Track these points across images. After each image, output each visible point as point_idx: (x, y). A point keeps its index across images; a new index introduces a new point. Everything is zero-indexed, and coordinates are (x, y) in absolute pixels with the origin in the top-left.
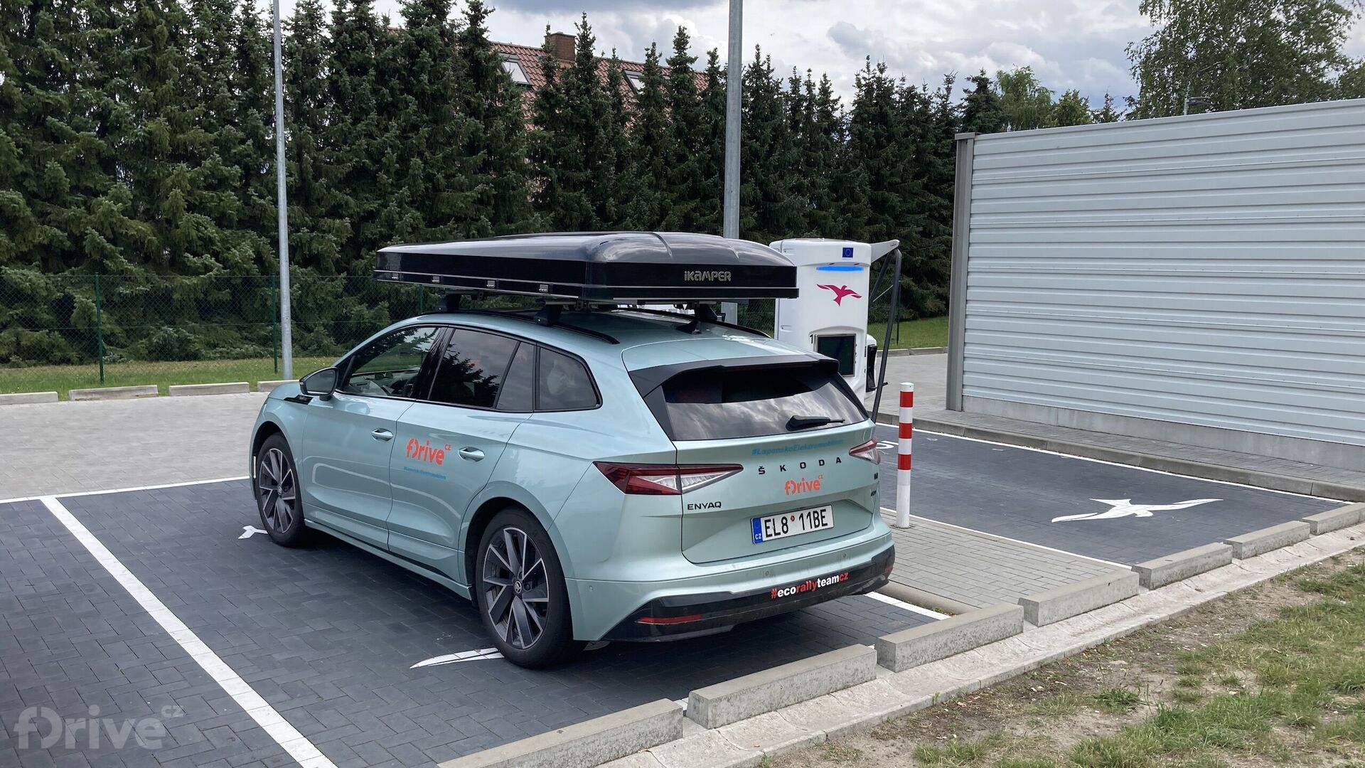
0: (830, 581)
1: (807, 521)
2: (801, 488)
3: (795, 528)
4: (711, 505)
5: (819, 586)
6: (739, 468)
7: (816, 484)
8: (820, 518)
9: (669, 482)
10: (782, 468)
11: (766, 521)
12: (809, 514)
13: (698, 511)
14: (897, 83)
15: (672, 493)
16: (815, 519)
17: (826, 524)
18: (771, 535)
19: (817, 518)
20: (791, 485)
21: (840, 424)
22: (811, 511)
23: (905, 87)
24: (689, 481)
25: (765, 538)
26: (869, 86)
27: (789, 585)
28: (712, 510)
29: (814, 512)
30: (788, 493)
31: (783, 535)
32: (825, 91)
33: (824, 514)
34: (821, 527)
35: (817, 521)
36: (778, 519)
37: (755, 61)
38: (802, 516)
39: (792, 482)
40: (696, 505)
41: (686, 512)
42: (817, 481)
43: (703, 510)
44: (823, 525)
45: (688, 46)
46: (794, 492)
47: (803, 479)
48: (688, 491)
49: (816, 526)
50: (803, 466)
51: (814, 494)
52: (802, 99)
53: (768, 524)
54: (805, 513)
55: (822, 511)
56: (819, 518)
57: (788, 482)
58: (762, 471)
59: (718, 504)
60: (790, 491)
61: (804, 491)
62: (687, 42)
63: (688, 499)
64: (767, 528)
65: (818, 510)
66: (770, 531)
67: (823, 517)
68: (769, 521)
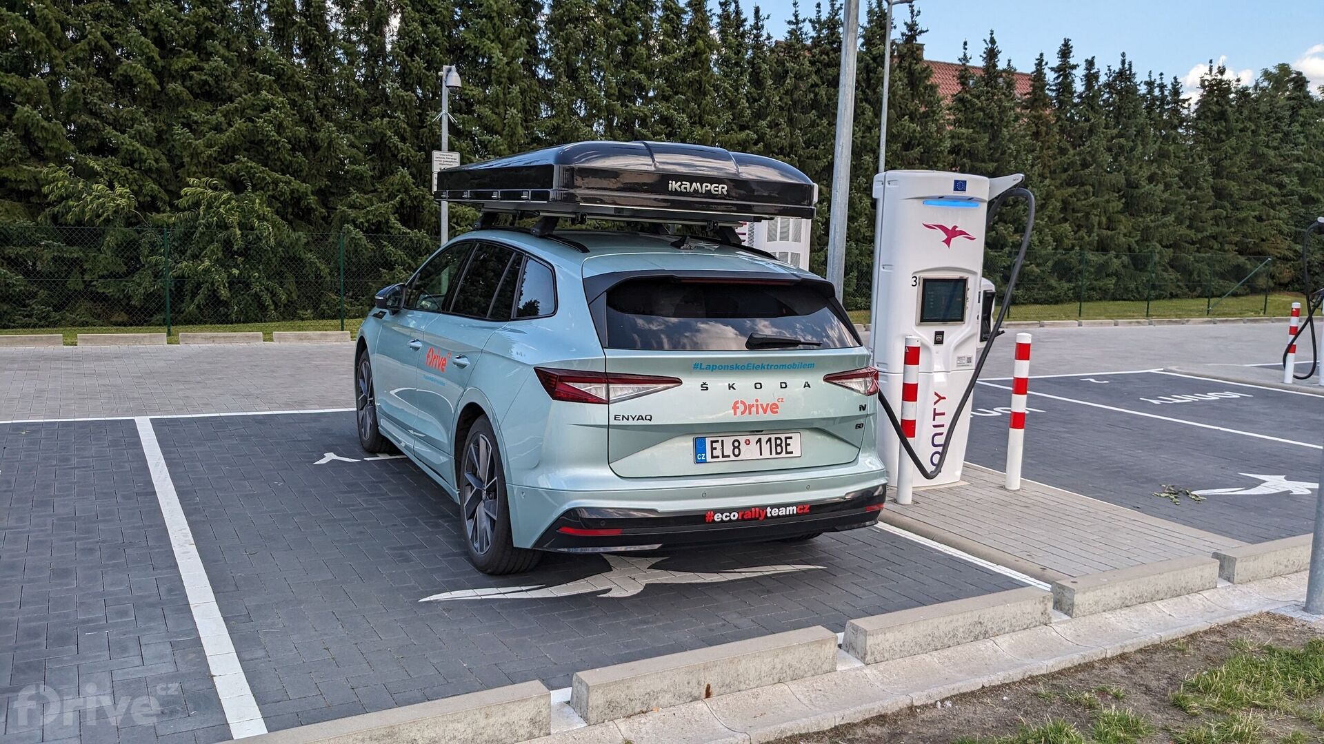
0: (783, 512)
1: (766, 447)
2: (754, 409)
3: (749, 451)
4: (641, 418)
5: (769, 515)
6: (679, 382)
7: (774, 408)
8: (783, 445)
9: (598, 390)
10: (731, 387)
11: (712, 442)
12: (769, 440)
13: (625, 422)
14: (1234, 84)
15: (599, 401)
16: (777, 445)
17: (792, 453)
18: (718, 457)
19: (780, 445)
20: (739, 405)
21: (815, 347)
22: (773, 437)
23: (1240, 87)
24: (618, 390)
25: (709, 459)
26: (1211, 86)
27: (730, 510)
28: (641, 422)
29: (776, 439)
30: (735, 414)
31: (732, 458)
32: (1176, 92)
33: (789, 441)
34: (784, 455)
35: (779, 448)
36: (728, 441)
37: (1121, 66)
38: (759, 440)
39: (743, 402)
40: (623, 416)
41: (613, 422)
42: (776, 404)
43: (631, 422)
44: (787, 453)
45: (1071, 55)
46: (743, 413)
47: (757, 401)
48: (615, 401)
49: (777, 453)
50: (758, 386)
51: (770, 417)
52: (1154, 99)
53: (715, 445)
54: (764, 438)
55: (786, 438)
56: (781, 446)
57: (737, 402)
58: (704, 387)
59: (648, 417)
60: (739, 412)
61: (757, 413)
62: (1071, 52)
63: (615, 409)
64: (713, 449)
65: (783, 437)
66: (717, 452)
67: (787, 445)
68: (718, 441)
